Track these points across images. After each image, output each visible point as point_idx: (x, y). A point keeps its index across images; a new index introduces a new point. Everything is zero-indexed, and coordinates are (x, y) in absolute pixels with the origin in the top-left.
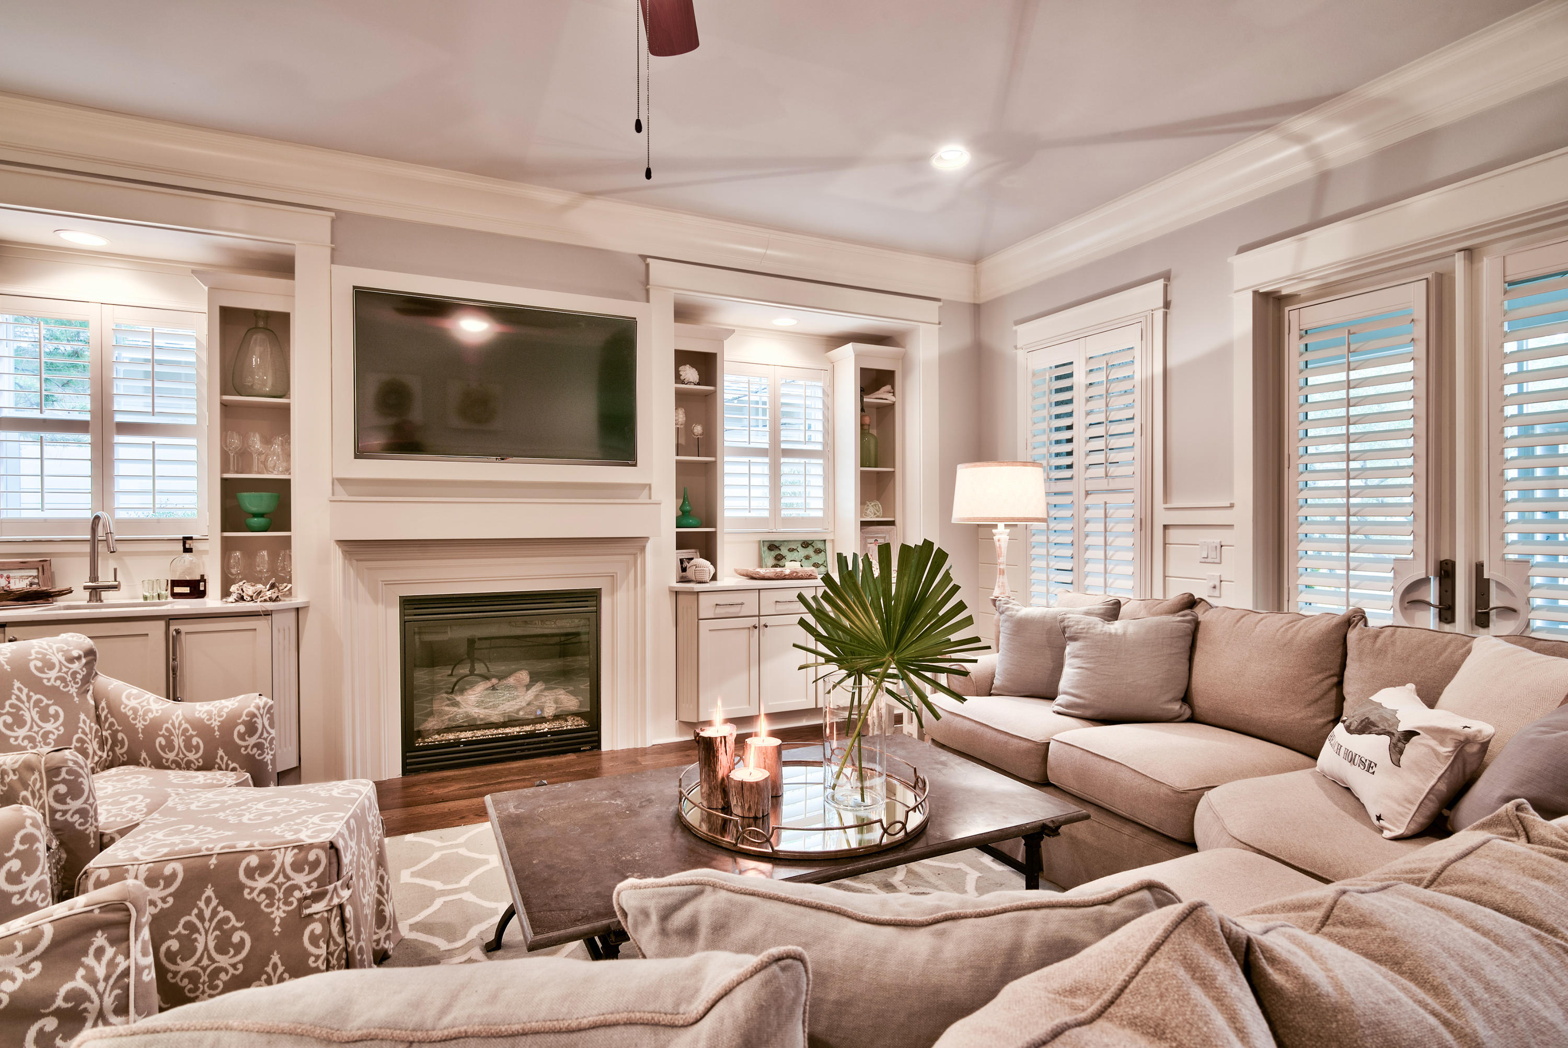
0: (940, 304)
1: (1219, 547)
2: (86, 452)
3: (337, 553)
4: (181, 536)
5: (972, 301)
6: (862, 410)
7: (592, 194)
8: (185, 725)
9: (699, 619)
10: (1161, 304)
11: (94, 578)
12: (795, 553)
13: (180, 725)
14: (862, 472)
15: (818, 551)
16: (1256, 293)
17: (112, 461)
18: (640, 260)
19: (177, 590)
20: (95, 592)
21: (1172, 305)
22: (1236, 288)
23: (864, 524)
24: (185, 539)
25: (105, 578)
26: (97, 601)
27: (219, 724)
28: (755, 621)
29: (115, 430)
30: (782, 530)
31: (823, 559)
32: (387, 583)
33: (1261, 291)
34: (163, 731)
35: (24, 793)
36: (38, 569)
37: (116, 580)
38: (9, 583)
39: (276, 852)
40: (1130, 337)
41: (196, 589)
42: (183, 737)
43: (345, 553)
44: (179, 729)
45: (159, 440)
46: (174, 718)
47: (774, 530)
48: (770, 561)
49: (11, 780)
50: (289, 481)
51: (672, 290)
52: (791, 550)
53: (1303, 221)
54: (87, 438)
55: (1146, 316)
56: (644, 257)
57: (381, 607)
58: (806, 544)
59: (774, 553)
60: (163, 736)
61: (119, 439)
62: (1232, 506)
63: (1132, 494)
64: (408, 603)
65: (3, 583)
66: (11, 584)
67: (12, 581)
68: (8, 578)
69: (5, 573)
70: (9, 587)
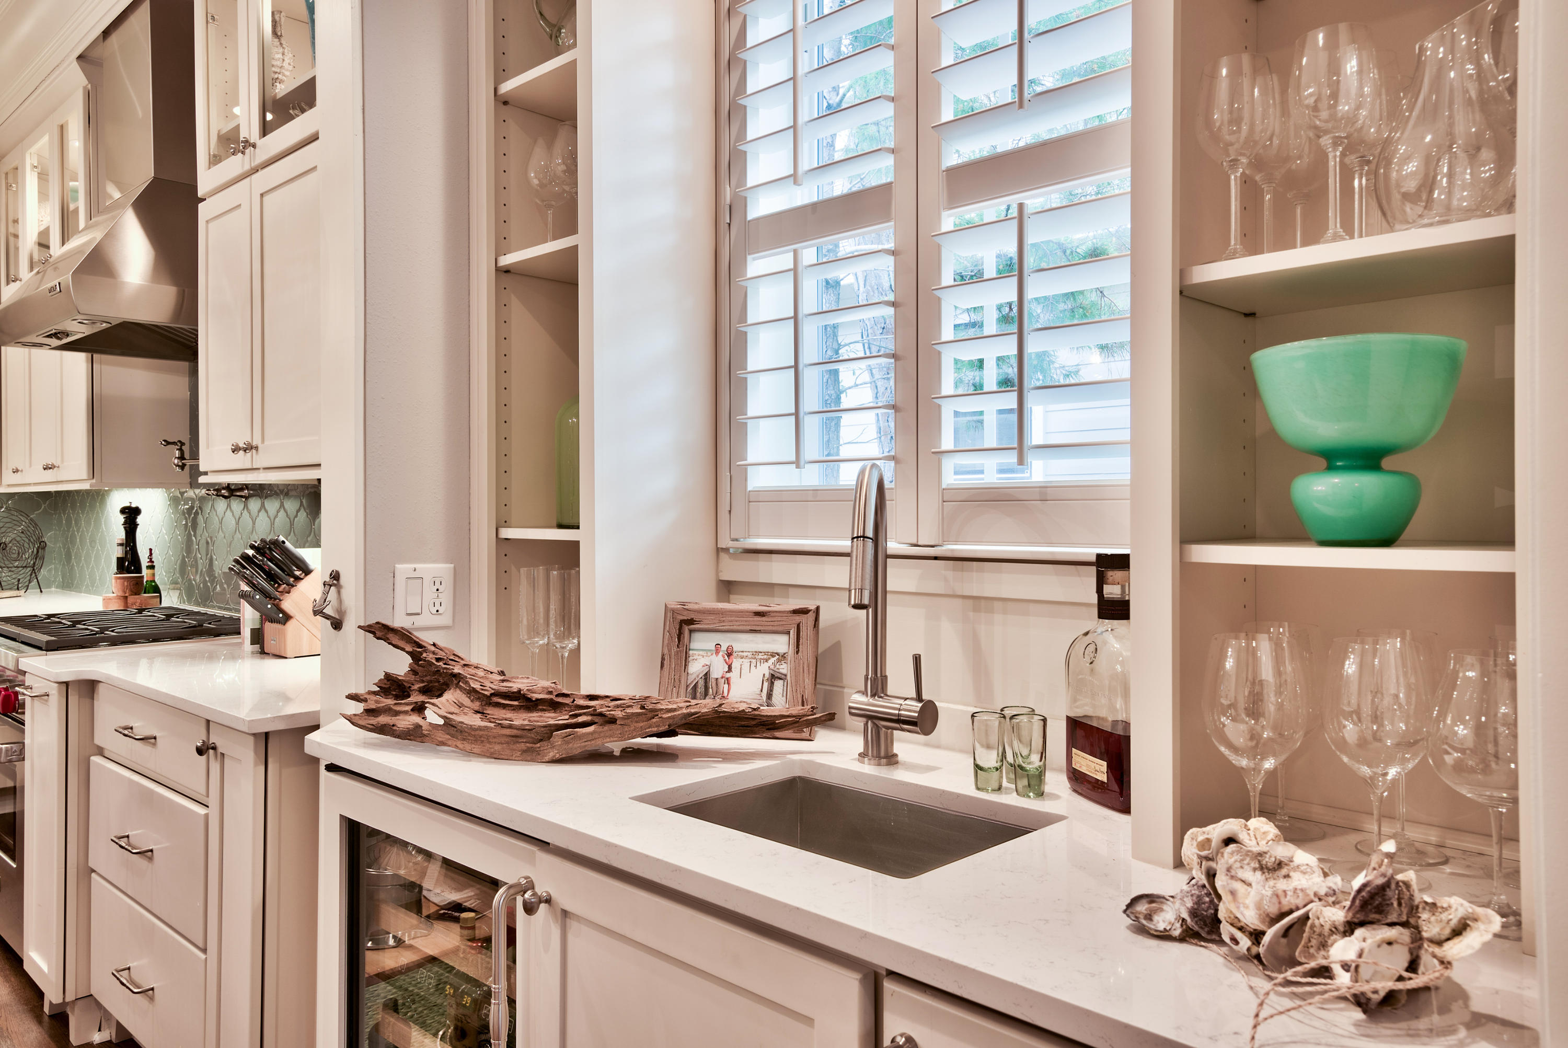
11: (876, 679)
24: (1103, 565)
36: (788, 634)
37: (919, 697)
65: (718, 669)
66: (733, 676)
67: (736, 664)
68: (729, 655)
69: (725, 641)
70: (728, 681)
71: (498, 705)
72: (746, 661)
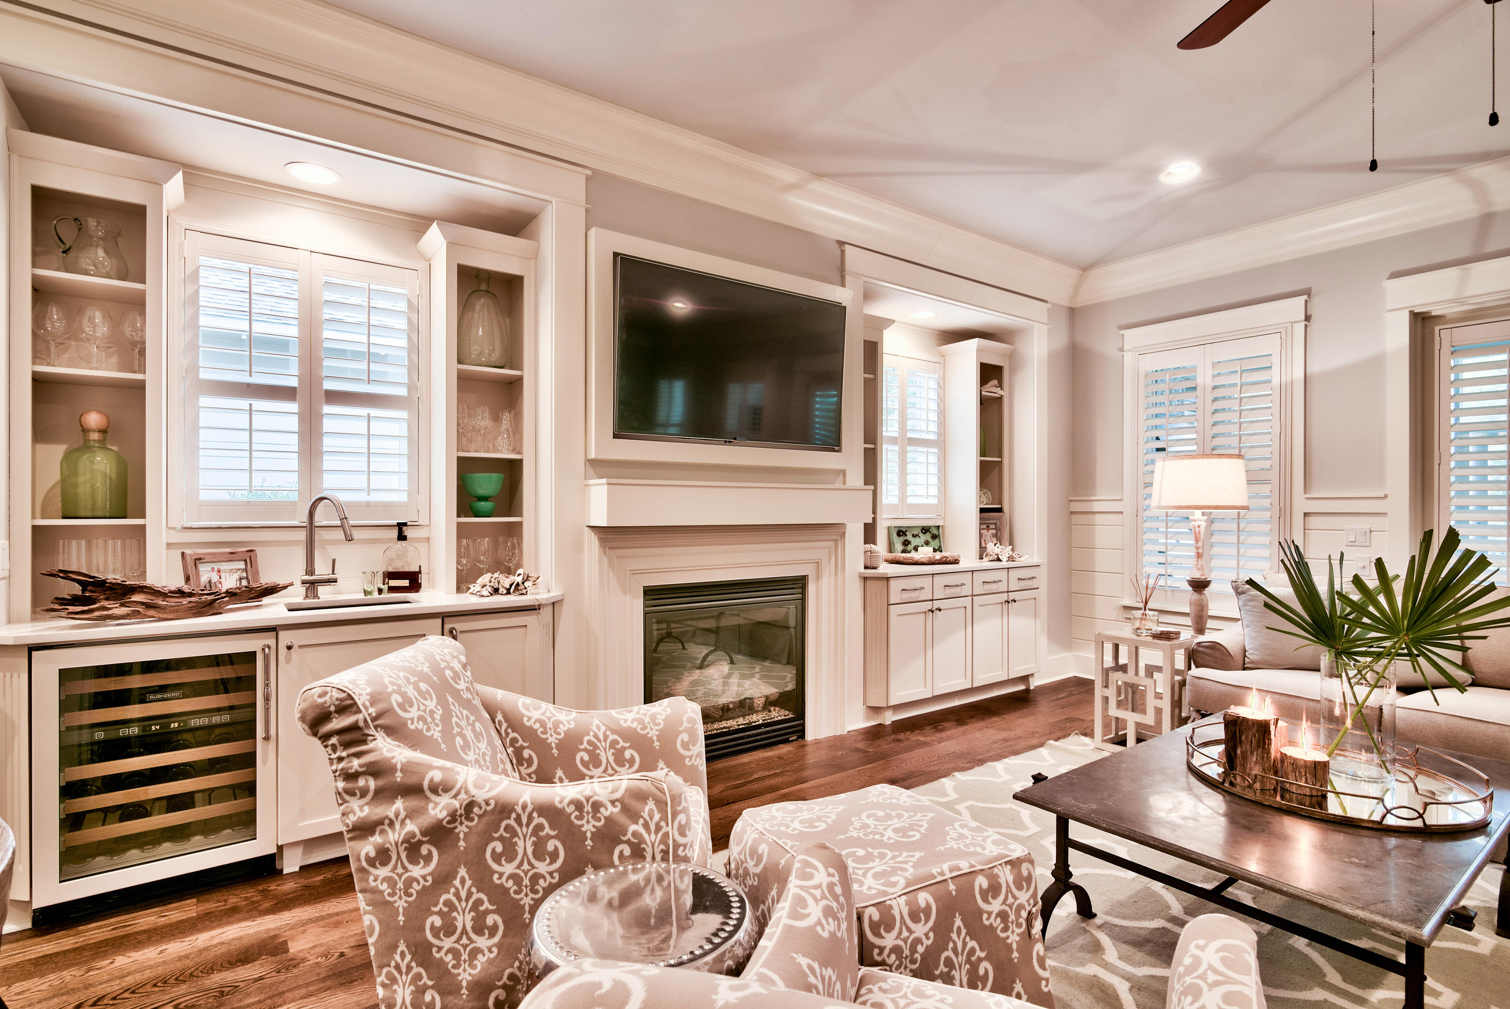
0: (1049, 306)
1: (1368, 532)
2: (293, 423)
3: (592, 541)
4: (395, 522)
5: (1069, 305)
6: (981, 404)
7: (820, 175)
8: (612, 737)
9: (888, 605)
10: (1303, 318)
11: (310, 571)
12: (917, 539)
13: (606, 737)
14: (981, 462)
15: (934, 537)
16: (1411, 312)
17: (320, 435)
18: (836, 245)
19: (394, 583)
20: (312, 586)
21: (1312, 319)
22: (1389, 308)
23: (982, 510)
24: (401, 526)
25: (322, 570)
26: (314, 598)
27: (657, 733)
28: (928, 605)
29: (323, 399)
30: (908, 516)
31: (938, 544)
32: (635, 573)
33: (1416, 311)
34: (585, 745)
35: (633, 828)
36: (245, 561)
37: (333, 573)
38: (220, 578)
39: (996, 870)
40: (1270, 345)
41: (414, 581)
42: (612, 750)
43: (602, 541)
44: (605, 741)
45: (374, 412)
46: (594, 728)
47: (901, 517)
48: (899, 547)
49: (612, 813)
50: (520, 461)
51: (863, 277)
52: (914, 536)
53: (1466, 253)
54: (293, 407)
55: (1286, 328)
56: (841, 243)
57: (628, 598)
58: (925, 530)
59: (902, 539)
60: (585, 750)
61: (327, 409)
62: (1386, 497)
63: (1270, 485)
64: (651, 593)
65: (215, 578)
66: (222, 580)
67: (223, 575)
68: (219, 572)
69: (216, 566)
70: (220, 583)
71: (171, 597)
72: (227, 574)
